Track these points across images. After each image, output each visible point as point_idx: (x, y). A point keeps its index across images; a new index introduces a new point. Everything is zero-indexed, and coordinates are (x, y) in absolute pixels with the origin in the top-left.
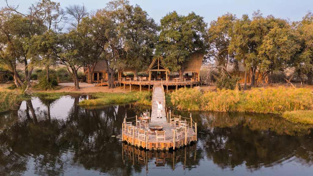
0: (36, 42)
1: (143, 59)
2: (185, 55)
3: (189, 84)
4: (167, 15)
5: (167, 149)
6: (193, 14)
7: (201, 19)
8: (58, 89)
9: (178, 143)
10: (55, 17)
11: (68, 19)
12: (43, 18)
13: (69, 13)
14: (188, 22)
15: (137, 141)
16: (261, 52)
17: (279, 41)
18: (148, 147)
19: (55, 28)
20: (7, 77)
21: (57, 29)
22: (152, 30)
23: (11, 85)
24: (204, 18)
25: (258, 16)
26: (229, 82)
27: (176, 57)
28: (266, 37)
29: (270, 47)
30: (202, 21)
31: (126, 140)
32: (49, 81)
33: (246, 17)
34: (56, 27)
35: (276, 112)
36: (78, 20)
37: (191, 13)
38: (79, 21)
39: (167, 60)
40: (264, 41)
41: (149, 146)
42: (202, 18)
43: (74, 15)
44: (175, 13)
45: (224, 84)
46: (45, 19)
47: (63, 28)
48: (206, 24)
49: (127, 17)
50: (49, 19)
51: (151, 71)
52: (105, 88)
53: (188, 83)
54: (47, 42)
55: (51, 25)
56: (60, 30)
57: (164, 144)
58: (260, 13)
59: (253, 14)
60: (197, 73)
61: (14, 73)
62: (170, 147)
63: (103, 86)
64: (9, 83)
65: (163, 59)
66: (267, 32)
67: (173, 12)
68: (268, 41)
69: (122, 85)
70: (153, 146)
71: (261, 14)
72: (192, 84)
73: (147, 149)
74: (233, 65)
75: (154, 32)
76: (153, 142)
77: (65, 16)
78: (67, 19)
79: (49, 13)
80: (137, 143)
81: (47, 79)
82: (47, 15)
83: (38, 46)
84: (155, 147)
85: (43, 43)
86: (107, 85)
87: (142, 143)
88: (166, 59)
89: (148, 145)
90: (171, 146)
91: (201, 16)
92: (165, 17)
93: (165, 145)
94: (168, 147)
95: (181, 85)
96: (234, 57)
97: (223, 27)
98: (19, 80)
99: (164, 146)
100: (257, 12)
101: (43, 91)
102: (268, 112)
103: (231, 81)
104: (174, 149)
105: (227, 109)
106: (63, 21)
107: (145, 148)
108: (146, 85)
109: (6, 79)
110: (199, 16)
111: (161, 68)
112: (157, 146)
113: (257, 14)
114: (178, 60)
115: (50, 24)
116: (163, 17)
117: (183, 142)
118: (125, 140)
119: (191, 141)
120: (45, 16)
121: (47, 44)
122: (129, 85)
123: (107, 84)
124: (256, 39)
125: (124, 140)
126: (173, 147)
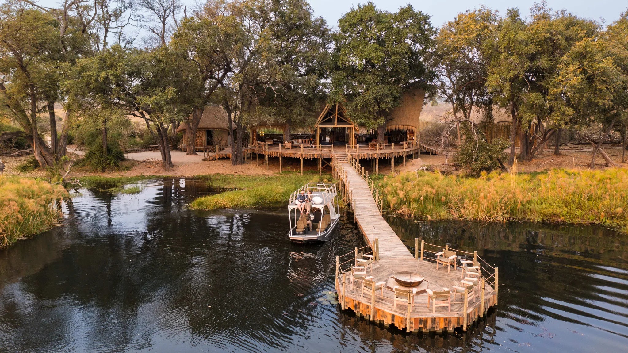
0: (88, 73)
1: (305, 103)
2: (392, 94)
3: (401, 154)
4: (353, 10)
5: (450, 329)
6: (410, 8)
7: (426, 19)
8: (128, 168)
9: (471, 316)
10: (117, 15)
11: (145, 20)
12: (90, 18)
13: (144, 6)
14: (396, 25)
15: (381, 314)
16: (555, 90)
17: (593, 67)
18: (410, 328)
19: (120, 40)
20: (11, 143)
21: (122, 41)
22: (319, 40)
23: (23, 161)
24: (431, 18)
25: (542, 11)
26: (488, 151)
27: (375, 99)
28: (565, 58)
29: (575, 81)
30: (426, 23)
31: (353, 308)
32: (109, 151)
33: (514, 14)
34: (120, 36)
35: (608, 222)
36: (162, 19)
37: (405, 5)
38: (164, 21)
39: (356, 106)
40: (560, 66)
41: (413, 326)
42: (428, 17)
43: (153, 9)
44: (370, 7)
45: (478, 156)
46: (96, 21)
47: (134, 39)
48: (434, 29)
49: (272, 15)
50: (105, 20)
51: (320, 128)
52: (225, 163)
53: (398, 153)
54: (110, 72)
55: (108, 32)
56: (130, 43)
57: (445, 320)
58: (547, 8)
59: (531, 9)
60: (412, 130)
61: (34, 137)
62: (456, 326)
63: (219, 159)
64: (18, 155)
65: (346, 104)
66: (567, 49)
67: (366, 4)
68: (571, 68)
69: (262, 156)
70: (421, 326)
71: (550, 9)
72: (406, 155)
73: (408, 331)
74: (481, 112)
75: (323, 46)
76: (421, 317)
77: (137, 13)
78: (143, 19)
79: (102, 6)
80: (382, 316)
81: (104, 148)
82: (100, 12)
83: (92, 81)
84: (425, 327)
85: (103, 74)
86: (228, 158)
87: (396, 318)
88: (354, 104)
89: (411, 323)
90: (458, 323)
91: (424, 13)
92: (348, 14)
93: (447, 322)
94: (453, 326)
95: (385, 158)
96: (483, 96)
97: (473, 37)
98: (43, 151)
99: (445, 324)
100: (540, 5)
101: (96, 175)
102: (590, 221)
103: (489, 150)
104: (464, 329)
105: (506, 216)
106: (135, 23)
107: (405, 329)
108: (314, 159)
109: (10, 145)
110: (420, 12)
111: (340, 121)
112: (429, 325)
113: (540, 9)
114: (379, 106)
115: (106, 31)
116: (345, 13)
117: (478, 312)
118: (349, 308)
119: (489, 308)
120: (96, 14)
121: (112, 77)
122: (277, 159)
123: (228, 156)
124: (544, 62)
125: (347, 308)
126: (462, 326)
